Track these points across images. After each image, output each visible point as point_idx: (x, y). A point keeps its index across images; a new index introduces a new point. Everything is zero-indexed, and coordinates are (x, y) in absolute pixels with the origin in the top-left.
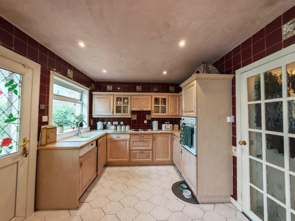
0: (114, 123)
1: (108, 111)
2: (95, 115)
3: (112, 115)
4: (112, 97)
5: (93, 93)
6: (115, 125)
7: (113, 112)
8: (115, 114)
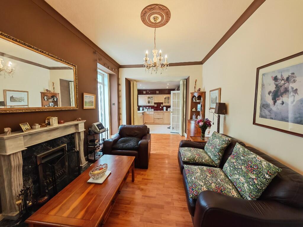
0: (147, 108)
3: (146, 104)
4: (146, 97)
5: (139, 95)
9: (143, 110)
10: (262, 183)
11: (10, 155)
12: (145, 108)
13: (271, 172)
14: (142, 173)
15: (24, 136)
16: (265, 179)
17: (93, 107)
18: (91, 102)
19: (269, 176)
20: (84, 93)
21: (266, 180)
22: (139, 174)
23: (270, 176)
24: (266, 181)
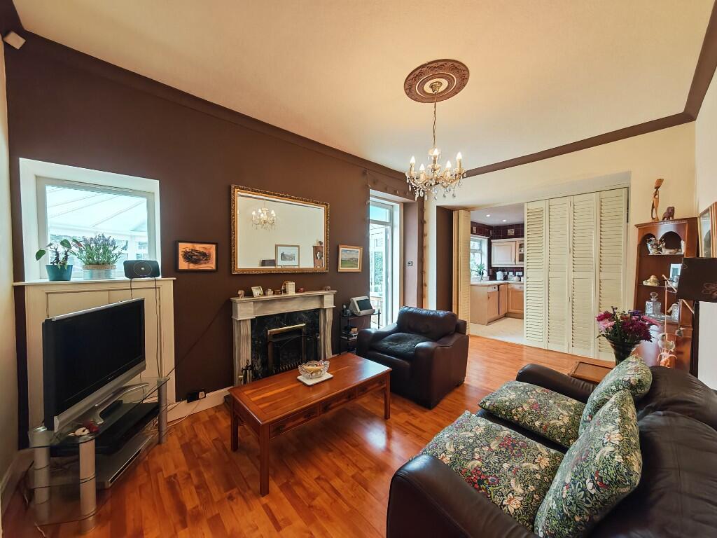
0: (517, 273)
1: (510, 259)
2: (494, 264)
3: (514, 263)
4: (513, 244)
5: (492, 241)
6: (519, 276)
7: (515, 260)
8: (517, 262)
9: (506, 278)
10: (573, 502)
11: (240, 321)
12: (511, 273)
13: (601, 478)
14: (414, 411)
15: (256, 302)
16: (583, 493)
17: (357, 269)
18: (352, 261)
19: (593, 488)
20: (340, 246)
21: (585, 496)
22: (408, 412)
23: (598, 488)
24: (584, 500)
